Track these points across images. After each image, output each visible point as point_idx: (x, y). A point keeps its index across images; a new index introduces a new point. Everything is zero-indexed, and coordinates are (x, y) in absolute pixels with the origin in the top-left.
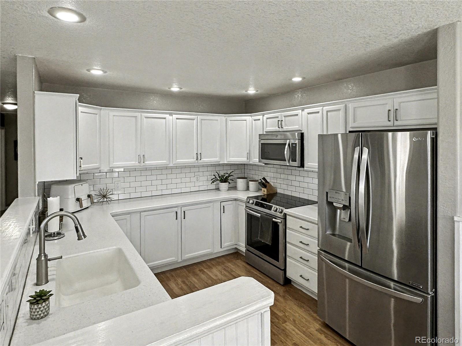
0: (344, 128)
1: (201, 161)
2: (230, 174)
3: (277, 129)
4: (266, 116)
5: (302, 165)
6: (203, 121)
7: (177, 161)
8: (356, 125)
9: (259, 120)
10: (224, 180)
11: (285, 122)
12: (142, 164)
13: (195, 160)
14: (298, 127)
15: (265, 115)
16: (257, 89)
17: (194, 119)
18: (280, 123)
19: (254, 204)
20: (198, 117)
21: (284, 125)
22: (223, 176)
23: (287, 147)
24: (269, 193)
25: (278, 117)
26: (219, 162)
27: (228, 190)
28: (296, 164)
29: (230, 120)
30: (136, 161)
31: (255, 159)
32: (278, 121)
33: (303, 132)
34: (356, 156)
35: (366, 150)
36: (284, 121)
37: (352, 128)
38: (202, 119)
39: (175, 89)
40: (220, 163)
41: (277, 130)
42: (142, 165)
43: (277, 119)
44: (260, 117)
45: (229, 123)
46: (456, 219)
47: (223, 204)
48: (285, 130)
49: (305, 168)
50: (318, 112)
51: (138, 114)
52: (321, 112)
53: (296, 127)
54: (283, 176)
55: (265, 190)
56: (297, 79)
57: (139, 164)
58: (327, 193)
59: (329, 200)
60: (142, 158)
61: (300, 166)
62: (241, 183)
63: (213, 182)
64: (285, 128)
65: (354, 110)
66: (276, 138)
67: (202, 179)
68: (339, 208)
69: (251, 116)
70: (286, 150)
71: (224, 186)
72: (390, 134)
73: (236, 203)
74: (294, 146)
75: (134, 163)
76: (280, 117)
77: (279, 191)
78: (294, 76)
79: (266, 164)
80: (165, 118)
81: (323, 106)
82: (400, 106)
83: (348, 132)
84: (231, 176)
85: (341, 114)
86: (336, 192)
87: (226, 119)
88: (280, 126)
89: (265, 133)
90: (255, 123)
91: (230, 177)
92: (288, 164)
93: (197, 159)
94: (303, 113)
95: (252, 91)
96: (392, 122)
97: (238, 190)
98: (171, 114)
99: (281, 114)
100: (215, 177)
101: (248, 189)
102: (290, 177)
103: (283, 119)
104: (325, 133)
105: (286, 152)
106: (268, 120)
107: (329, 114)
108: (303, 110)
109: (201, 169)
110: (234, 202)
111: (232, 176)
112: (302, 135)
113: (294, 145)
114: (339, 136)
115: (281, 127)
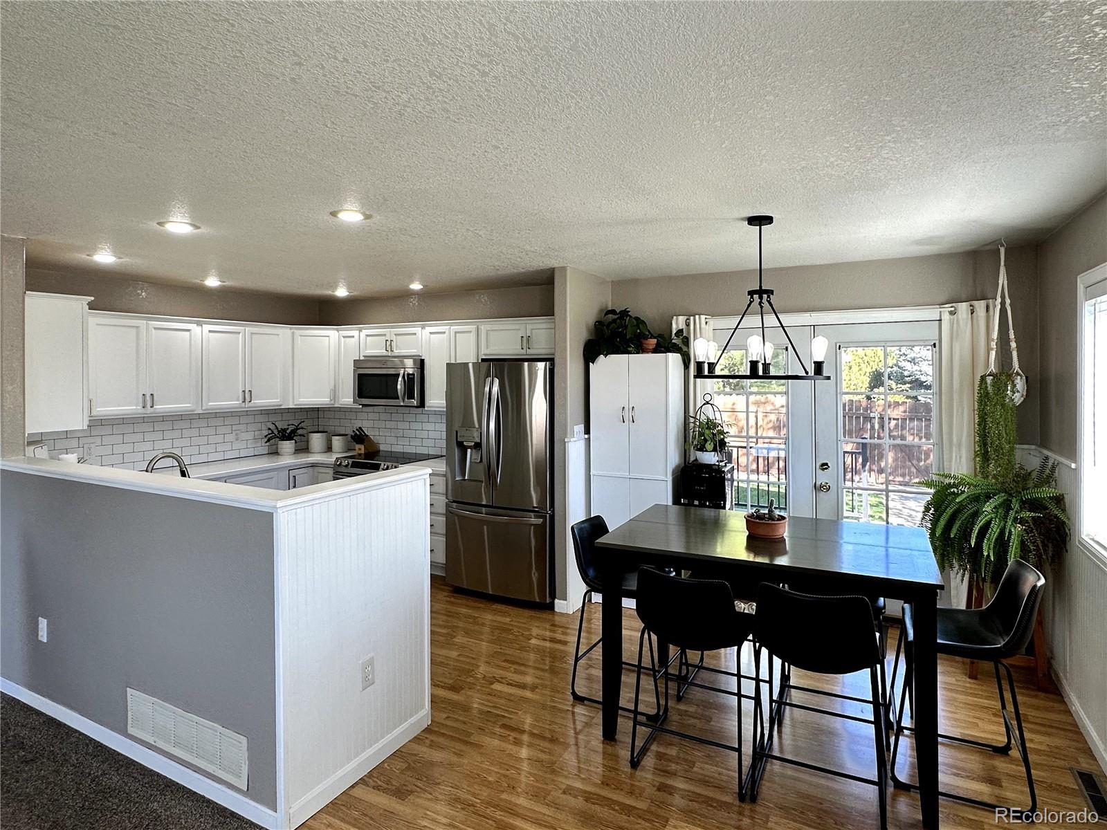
0: (475, 356)
1: (250, 404)
2: (298, 425)
3: (383, 352)
4: (365, 332)
5: (422, 404)
6: (254, 336)
7: (210, 404)
8: (488, 352)
9: (353, 337)
10: (285, 435)
11: (396, 342)
12: (149, 410)
13: (241, 402)
14: (415, 351)
15: (363, 331)
16: (349, 289)
17: (239, 333)
18: (389, 344)
19: (350, 466)
20: (247, 329)
21: (395, 348)
22: (285, 430)
23: (400, 379)
24: (367, 452)
25: (385, 335)
26: (280, 405)
27: (295, 453)
28: (415, 402)
29: (301, 336)
30: (137, 405)
31: (347, 398)
32: (387, 340)
33: (423, 358)
34: (487, 389)
35: (497, 381)
36: (394, 340)
37: (485, 355)
38: (252, 333)
39: (212, 282)
40: (283, 407)
41: (384, 354)
42: (148, 412)
43: (384, 338)
44: (355, 333)
45: (299, 340)
46: (566, 440)
47: (292, 473)
48: (397, 354)
49: (426, 409)
50: (444, 333)
51: (141, 323)
52: (447, 332)
53: (413, 352)
54: (389, 424)
55: (362, 447)
56: (416, 286)
57: (143, 410)
58: (457, 432)
59: (459, 440)
60: (149, 400)
61: (419, 405)
62: (317, 440)
63: (268, 441)
64: (397, 352)
65: (487, 334)
66: (384, 366)
67: (244, 436)
68: (470, 447)
69: (338, 330)
70: (399, 383)
71: (288, 446)
72: (526, 364)
73: (313, 471)
74: (411, 378)
75: (134, 407)
76: (388, 335)
77: (382, 448)
78: (412, 282)
79: (363, 405)
80: (189, 330)
81: (451, 325)
82: (532, 333)
83: (480, 361)
84: (299, 429)
85: (473, 336)
86: (467, 430)
87: (293, 333)
88: (389, 349)
89: (362, 358)
90: (344, 342)
91: (298, 431)
92: (402, 404)
93: (244, 401)
94: (424, 331)
95: (341, 292)
96: (525, 349)
97: (312, 451)
98: (200, 324)
99: (390, 331)
100: (270, 432)
101: (329, 449)
102: (401, 425)
103: (394, 338)
104: (453, 362)
105: (399, 387)
106: (368, 338)
107: (457, 335)
108: (423, 327)
109: (243, 420)
110: (310, 469)
111: (302, 428)
112: (422, 361)
113: (412, 376)
114: (470, 365)
115: (391, 351)
